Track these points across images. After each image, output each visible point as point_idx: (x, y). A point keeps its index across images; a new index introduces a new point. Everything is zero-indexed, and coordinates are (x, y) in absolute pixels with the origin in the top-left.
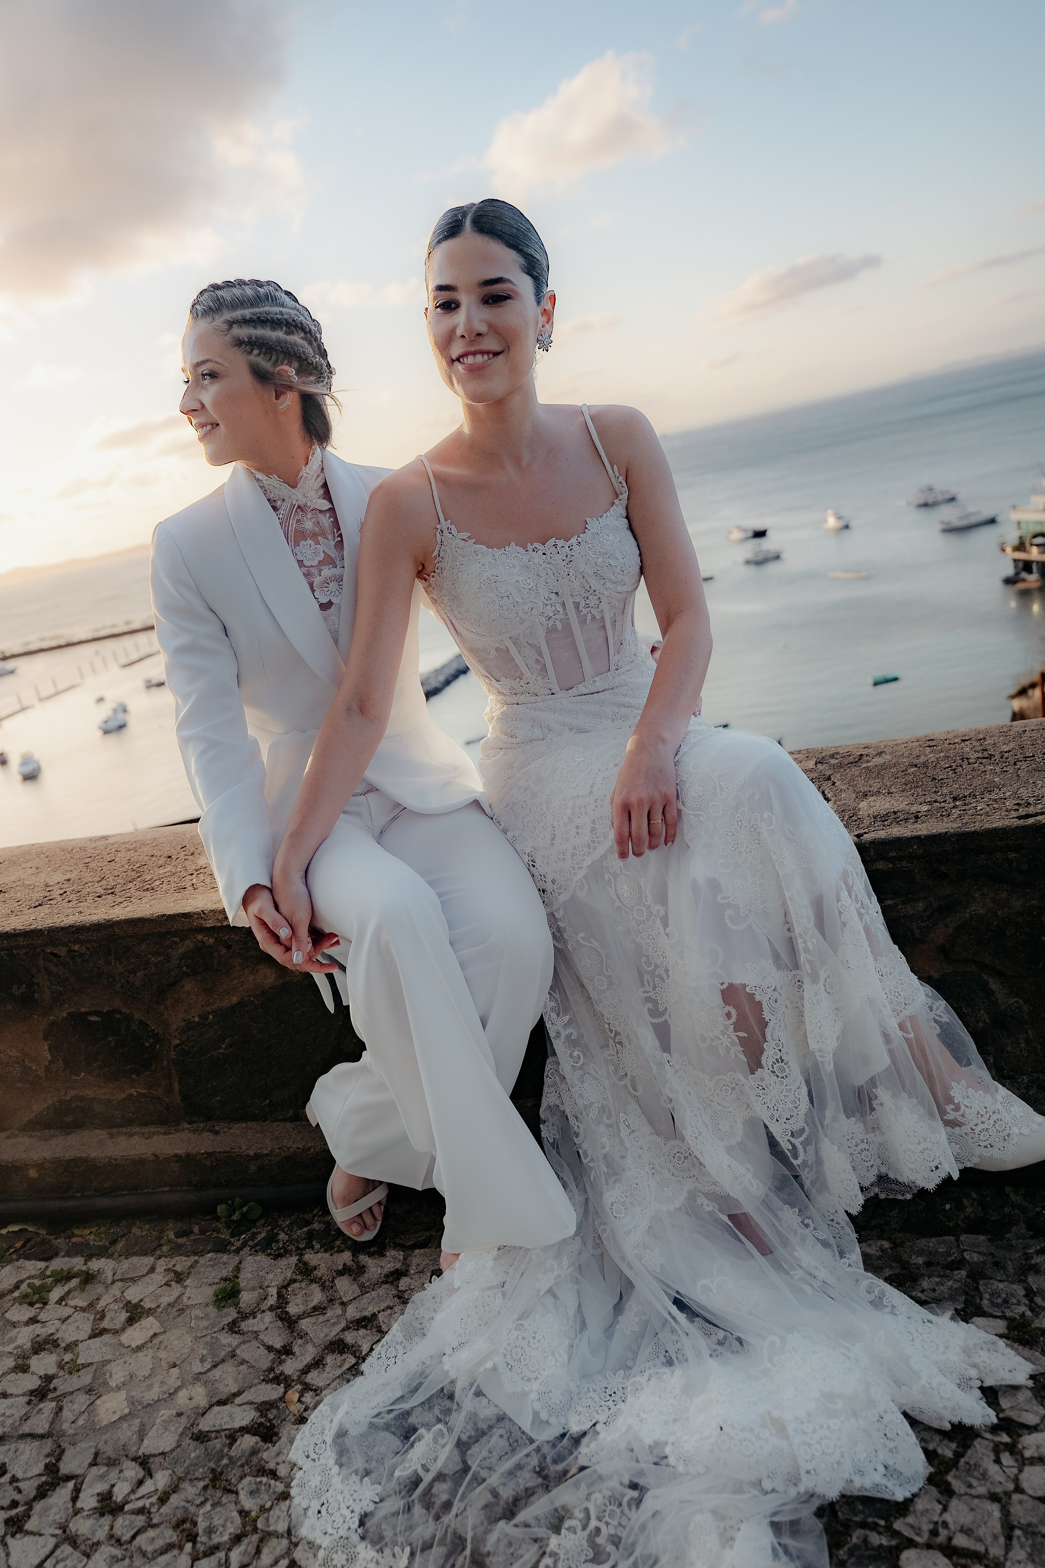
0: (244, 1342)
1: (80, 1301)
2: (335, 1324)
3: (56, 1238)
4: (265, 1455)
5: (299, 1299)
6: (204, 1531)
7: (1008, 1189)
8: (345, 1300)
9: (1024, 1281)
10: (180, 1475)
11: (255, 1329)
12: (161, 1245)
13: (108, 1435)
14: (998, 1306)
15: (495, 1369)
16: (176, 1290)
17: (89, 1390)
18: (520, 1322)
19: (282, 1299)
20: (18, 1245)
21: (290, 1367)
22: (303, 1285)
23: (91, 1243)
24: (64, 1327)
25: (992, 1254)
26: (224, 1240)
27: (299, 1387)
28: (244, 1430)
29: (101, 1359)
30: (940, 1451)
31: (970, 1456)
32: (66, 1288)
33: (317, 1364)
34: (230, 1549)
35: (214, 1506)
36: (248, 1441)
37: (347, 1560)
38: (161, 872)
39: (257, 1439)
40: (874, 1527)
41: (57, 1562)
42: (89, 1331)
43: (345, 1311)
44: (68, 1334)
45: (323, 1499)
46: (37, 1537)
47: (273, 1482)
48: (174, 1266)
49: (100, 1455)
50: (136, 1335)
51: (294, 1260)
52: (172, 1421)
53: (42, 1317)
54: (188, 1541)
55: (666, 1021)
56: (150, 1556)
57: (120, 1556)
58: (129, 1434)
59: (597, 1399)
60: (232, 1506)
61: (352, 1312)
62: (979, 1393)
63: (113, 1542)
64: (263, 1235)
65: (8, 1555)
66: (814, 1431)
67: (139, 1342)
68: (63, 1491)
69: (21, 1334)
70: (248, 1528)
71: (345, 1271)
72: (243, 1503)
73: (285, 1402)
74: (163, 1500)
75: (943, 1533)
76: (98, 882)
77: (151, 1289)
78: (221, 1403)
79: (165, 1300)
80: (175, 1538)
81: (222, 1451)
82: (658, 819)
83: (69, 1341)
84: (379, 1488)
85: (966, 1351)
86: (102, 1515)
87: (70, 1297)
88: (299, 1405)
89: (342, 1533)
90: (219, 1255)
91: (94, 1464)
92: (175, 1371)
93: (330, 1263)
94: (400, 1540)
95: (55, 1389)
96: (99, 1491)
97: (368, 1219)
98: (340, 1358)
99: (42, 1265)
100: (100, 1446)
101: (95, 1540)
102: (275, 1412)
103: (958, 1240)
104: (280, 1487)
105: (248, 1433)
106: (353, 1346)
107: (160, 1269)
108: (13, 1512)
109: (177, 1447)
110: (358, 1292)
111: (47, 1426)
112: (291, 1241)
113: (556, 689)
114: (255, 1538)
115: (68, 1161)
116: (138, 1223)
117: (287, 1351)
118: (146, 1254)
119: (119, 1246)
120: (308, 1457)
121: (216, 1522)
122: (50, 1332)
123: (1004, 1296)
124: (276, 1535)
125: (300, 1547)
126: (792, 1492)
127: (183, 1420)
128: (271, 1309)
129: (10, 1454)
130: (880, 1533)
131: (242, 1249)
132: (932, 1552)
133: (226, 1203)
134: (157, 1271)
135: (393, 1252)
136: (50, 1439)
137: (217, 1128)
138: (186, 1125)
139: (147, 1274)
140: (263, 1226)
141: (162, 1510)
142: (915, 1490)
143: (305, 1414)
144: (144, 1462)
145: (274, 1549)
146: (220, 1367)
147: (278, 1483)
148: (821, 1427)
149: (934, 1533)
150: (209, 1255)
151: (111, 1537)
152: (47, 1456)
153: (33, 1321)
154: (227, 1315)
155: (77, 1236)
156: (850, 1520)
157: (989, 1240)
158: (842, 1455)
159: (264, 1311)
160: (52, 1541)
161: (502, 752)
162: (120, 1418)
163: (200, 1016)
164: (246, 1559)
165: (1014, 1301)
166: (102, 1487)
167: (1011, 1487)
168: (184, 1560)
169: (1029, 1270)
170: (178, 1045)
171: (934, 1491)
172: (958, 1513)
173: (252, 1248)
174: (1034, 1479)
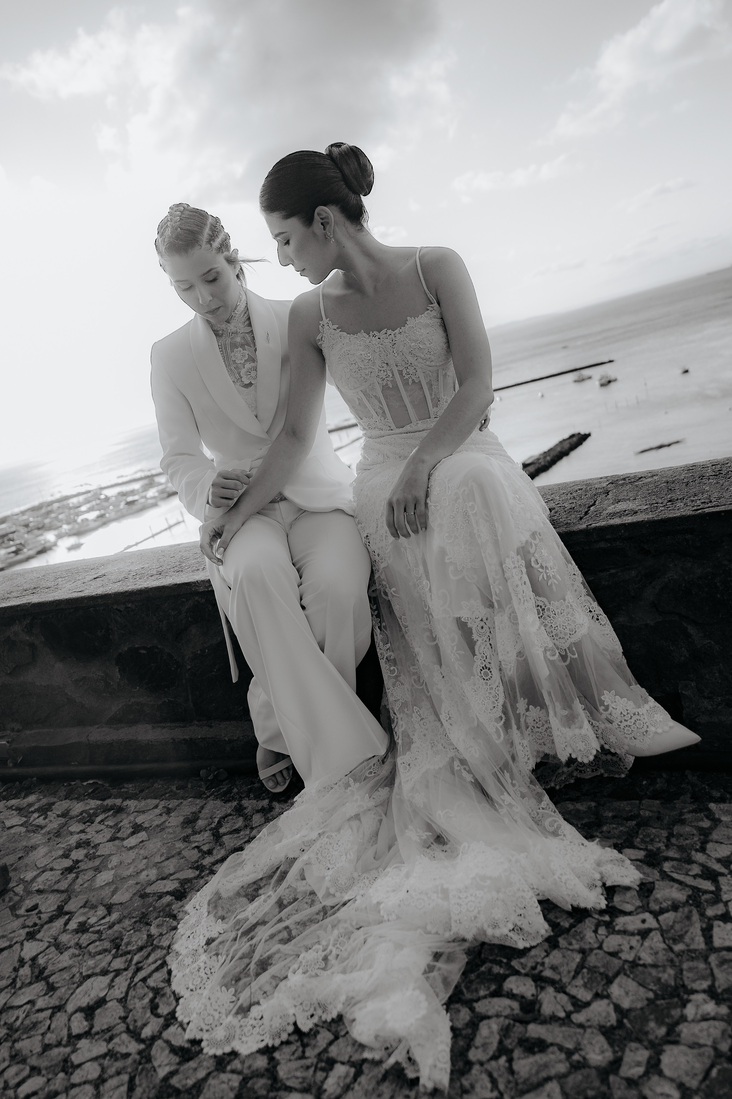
0: (188, 847)
1: (110, 823)
2: (242, 839)
3: (113, 789)
4: (174, 907)
5: (228, 825)
6: (125, 944)
8: (255, 827)
9: (671, 829)
10: (124, 914)
11: (198, 840)
12: (166, 793)
13: (95, 893)
14: (645, 842)
15: (309, 862)
16: (165, 817)
17: (97, 869)
18: (332, 834)
19: (220, 824)
20: (90, 791)
21: (207, 861)
22: (234, 817)
23: (130, 791)
24: (97, 835)
25: (659, 812)
26: (202, 791)
27: (207, 872)
28: (168, 893)
29: (109, 853)
30: (562, 924)
31: (580, 927)
32: (106, 815)
34: (135, 954)
35: (136, 931)
36: (169, 898)
37: (192, 962)
39: (173, 898)
40: (500, 963)
41: (45, 955)
42: (109, 838)
43: (251, 832)
44: (98, 839)
45: (194, 930)
46: (40, 942)
47: (171, 921)
48: (168, 805)
49: (88, 903)
50: (132, 841)
51: (235, 803)
52: (132, 887)
53: (88, 830)
54: (114, 948)
56: (92, 955)
57: (77, 954)
58: (107, 892)
59: (367, 883)
60: (145, 932)
63: (77, 947)
64: (225, 790)
65: (22, 950)
67: (132, 845)
68: (62, 919)
69: (73, 838)
70: (149, 944)
71: (261, 810)
72: (151, 931)
73: (196, 879)
74: (111, 927)
75: (539, 968)
77: (151, 817)
78: (163, 879)
79: (156, 823)
80: (109, 947)
81: (151, 903)
82: (411, 512)
83: (96, 843)
86: (77, 933)
90: (195, 800)
91: (84, 906)
92: (146, 861)
93: (255, 806)
96: (80, 921)
97: (280, 779)
99: (99, 802)
100: (90, 898)
101: (69, 946)
102: (189, 884)
103: (640, 803)
104: (174, 924)
107: (160, 807)
108: (32, 929)
109: (129, 900)
111: (66, 886)
112: (237, 793)
113: (393, 427)
114: (151, 948)
115: (126, 742)
116: (158, 781)
117: (210, 852)
118: (156, 798)
119: (143, 794)
120: (195, 908)
121: (133, 940)
122: (88, 838)
123: (652, 837)
124: (162, 948)
126: (447, 935)
127: (138, 887)
129: (43, 900)
130: (501, 967)
131: (209, 797)
132: (526, 978)
133: (206, 769)
136: (65, 893)
137: (212, 724)
138: (196, 722)
139: (153, 808)
140: (226, 783)
141: (108, 932)
142: (534, 944)
144: (109, 907)
145: (158, 954)
146: (170, 859)
147: (174, 922)
149: (534, 968)
150: (190, 800)
151: (77, 944)
152: (61, 901)
153: (83, 831)
154: (185, 832)
155: (125, 788)
157: (661, 803)
158: (480, 913)
159: (206, 831)
160: (47, 944)
162: (106, 884)
163: (201, 650)
164: (140, 960)
165: (657, 840)
166: (82, 919)
167: (596, 945)
168: (109, 958)
169: (677, 822)
170: (189, 669)
171: (546, 946)
172: (556, 957)
173: (215, 796)
174: (612, 942)
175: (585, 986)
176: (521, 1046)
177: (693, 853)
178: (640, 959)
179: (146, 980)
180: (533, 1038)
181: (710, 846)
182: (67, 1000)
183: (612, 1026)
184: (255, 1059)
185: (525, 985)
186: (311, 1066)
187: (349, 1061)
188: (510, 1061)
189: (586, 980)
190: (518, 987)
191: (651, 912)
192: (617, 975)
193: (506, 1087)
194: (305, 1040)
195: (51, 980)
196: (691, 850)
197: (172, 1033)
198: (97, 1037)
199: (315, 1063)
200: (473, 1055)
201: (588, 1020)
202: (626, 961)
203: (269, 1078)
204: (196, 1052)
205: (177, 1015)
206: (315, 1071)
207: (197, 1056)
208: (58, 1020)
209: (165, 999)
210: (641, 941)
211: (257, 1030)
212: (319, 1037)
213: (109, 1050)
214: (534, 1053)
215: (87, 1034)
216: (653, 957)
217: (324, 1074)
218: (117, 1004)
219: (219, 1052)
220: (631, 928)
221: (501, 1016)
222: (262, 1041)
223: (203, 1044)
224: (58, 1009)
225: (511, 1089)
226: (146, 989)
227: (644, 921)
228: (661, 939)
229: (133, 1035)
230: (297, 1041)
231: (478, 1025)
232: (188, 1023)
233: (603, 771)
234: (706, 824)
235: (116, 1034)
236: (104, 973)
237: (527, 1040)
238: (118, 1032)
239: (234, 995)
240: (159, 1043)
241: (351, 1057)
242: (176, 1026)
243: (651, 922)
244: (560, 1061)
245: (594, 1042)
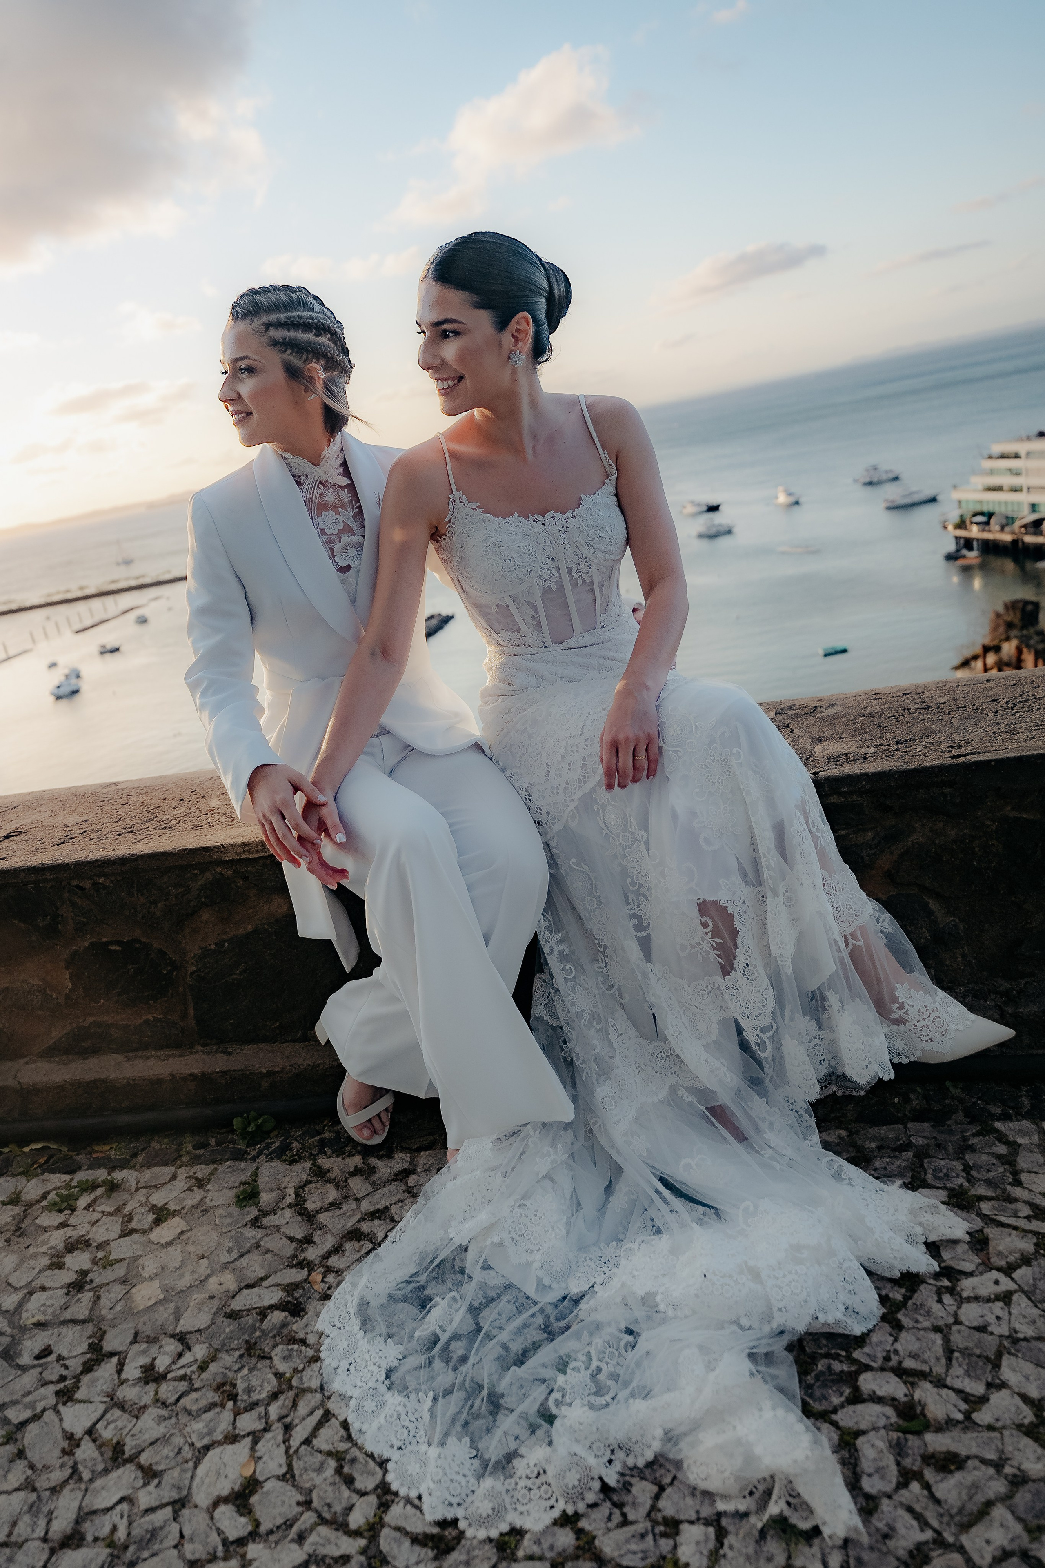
0: (266, 1235)
1: (107, 1207)
2: (350, 1217)
3: (78, 1155)
4: (294, 1327)
5: (316, 1197)
6: (244, 1391)
7: (948, 1084)
8: (358, 1196)
9: (963, 1159)
10: (216, 1346)
11: (277, 1223)
12: (181, 1156)
13: (145, 1318)
14: (940, 1179)
15: (501, 1244)
16: (198, 1194)
17: (124, 1281)
18: (522, 1202)
19: (300, 1198)
20: (42, 1161)
21: (312, 1254)
22: (319, 1184)
23: (113, 1157)
24: (94, 1229)
25: (935, 1138)
26: (240, 1150)
27: (322, 1270)
28: (273, 1307)
29: (132, 1255)
30: (891, 1296)
31: (917, 1298)
32: (93, 1196)
33: (337, 1250)
34: (268, 1405)
35: (251, 1370)
36: (278, 1316)
37: (377, 1406)
38: (176, 813)
39: (287, 1313)
40: (837, 1357)
41: (108, 1424)
42: (119, 1231)
43: (359, 1206)
44: (99, 1235)
45: (351, 1359)
46: (86, 1405)
47: (304, 1348)
48: (195, 1173)
49: (140, 1335)
50: (164, 1233)
51: (308, 1164)
52: (205, 1303)
53: (72, 1221)
54: (229, 1400)
55: (649, 934)
56: (195, 1414)
57: (167, 1415)
58: (166, 1315)
59: (593, 1265)
60: (268, 1370)
61: (366, 1206)
62: (923, 1248)
63: (159, 1404)
64: (277, 1144)
65: (61, 1420)
66: (784, 1276)
67: (167, 1239)
68: (108, 1365)
69: (53, 1237)
70: (284, 1387)
71: (357, 1172)
72: (278, 1366)
73: (309, 1283)
74: (203, 1368)
75: (895, 1359)
76: (116, 822)
77: (175, 1194)
78: (249, 1286)
79: (189, 1203)
80: (217, 1398)
81: (253, 1325)
82: (642, 756)
83: (100, 1241)
84: (401, 1348)
85: (913, 1212)
86: (147, 1383)
87: (98, 1202)
88: (323, 1285)
89: (370, 1384)
90: (237, 1163)
91: (134, 1342)
92: (204, 1262)
93: (342, 1166)
94: (423, 1387)
95: (92, 1281)
96: (141, 1364)
97: (377, 1125)
98: (357, 1245)
99: (67, 1177)
100: (140, 1327)
101: (142, 1404)
102: (301, 1291)
103: (905, 1128)
104: (310, 1353)
105: (277, 1309)
106: (369, 1234)
107: (181, 1177)
108: (62, 1385)
109: (211, 1325)
110: (370, 1189)
111: (87, 1312)
112: (304, 1148)
113: (549, 642)
114: (291, 1394)
115: (88, 1083)
116: (156, 1138)
117: (308, 1240)
118: (166, 1165)
119: (140, 1159)
120: (334, 1326)
121: (254, 1383)
122: (81, 1234)
123: (945, 1171)
124: (309, 1390)
125: (332, 1399)
126: (767, 1329)
127: (216, 1302)
128: (290, 1206)
129: (54, 1337)
130: (841, 1362)
131: (258, 1157)
132: (884, 1373)
133: (242, 1117)
134: (179, 1178)
135: (401, 1155)
136: (91, 1324)
137: (229, 1050)
138: (200, 1048)
139: (170, 1181)
140: (276, 1136)
141: (202, 1376)
142: (870, 1326)
143: (329, 1292)
144: (181, 1337)
145: (310, 1401)
146: (247, 1256)
147: (308, 1349)
148: (790, 1273)
149: (887, 1359)
150: (228, 1163)
151: (157, 1400)
152: (90, 1337)
153: (63, 1225)
154: (248, 1213)
155: (97, 1152)
156: (815, 1353)
157: (932, 1126)
158: (809, 1295)
159: (283, 1209)
160: (102, 1408)
161: (501, 699)
162: (156, 1303)
163: (216, 944)
164: (284, 1412)
165: (954, 1174)
166: (145, 1360)
167: (951, 1320)
168: (227, 1415)
169: (966, 1149)
170: (194, 972)
171: (887, 1327)
172: (907, 1342)
173: (267, 1156)
174: (971, 1313)
175: (968, 1373)
176: (929, 1465)
177: (1008, 1187)
178: (1016, 1332)
179: (311, 1442)
180: (940, 1453)
181: (1024, 1177)
182: (190, 1488)
183: (1032, 1423)
184: (554, 1535)
185: (888, 1382)
186: (647, 1532)
187: (698, 1519)
188: (927, 1486)
189: (966, 1368)
190: (881, 1387)
191: (999, 1269)
192: (999, 1355)
193: (941, 1523)
194: (615, 1498)
195: (144, 1459)
196: (1003, 1184)
197: (396, 1513)
198: (272, 1538)
199: (650, 1528)
200: (869, 1485)
201: (997, 1420)
202: (1001, 1336)
203: (591, 1560)
204: (454, 1538)
205: (394, 1487)
206: (655, 1540)
207: (458, 1543)
208: (190, 1521)
209: (358, 1466)
210: (1007, 1309)
211: (535, 1494)
212: (634, 1490)
213: (310, 1555)
214: (951, 1472)
215: (254, 1535)
216: (1032, 1328)
217: (671, 1542)
218: (281, 1483)
219: (494, 1534)
220: (984, 1292)
221: (879, 1428)
222: (552, 1507)
223: (462, 1525)
224: (180, 1504)
225: (948, 1524)
226: (319, 1455)
227: (997, 1282)
228: (1029, 1303)
229: (334, 1526)
230: (604, 1500)
231: (854, 1445)
232: (420, 1497)
233: (834, 1088)
234: (1002, 1149)
235: (306, 1530)
236: (232, 1438)
237: (933, 1456)
238: (308, 1525)
239: (471, 1447)
240: (386, 1531)
241: (698, 1512)
242: (402, 1504)
243: (1006, 1284)
244: (991, 1478)
245: (1022, 1447)
